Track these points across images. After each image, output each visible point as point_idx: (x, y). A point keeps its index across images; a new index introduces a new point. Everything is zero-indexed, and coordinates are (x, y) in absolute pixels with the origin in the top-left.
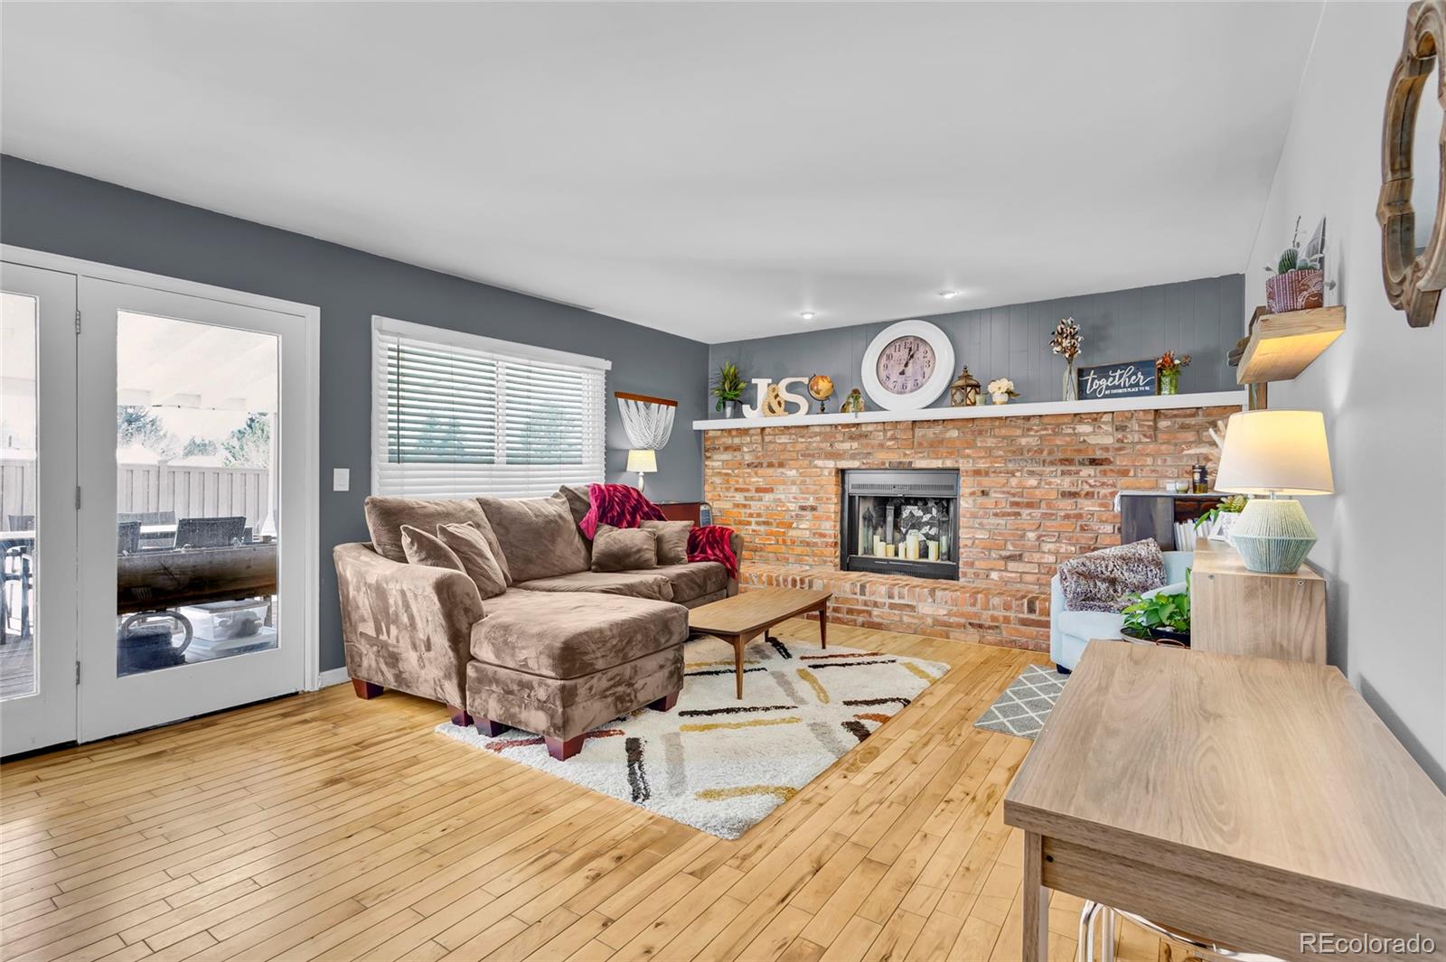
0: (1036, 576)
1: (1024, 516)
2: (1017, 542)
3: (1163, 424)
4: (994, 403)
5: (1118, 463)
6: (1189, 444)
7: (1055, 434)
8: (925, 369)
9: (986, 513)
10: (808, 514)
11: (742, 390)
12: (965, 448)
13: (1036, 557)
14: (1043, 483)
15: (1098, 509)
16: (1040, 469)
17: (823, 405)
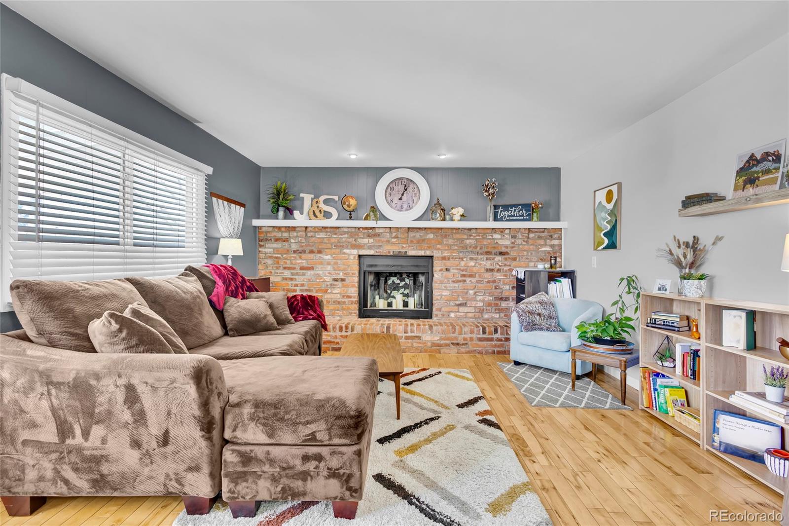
0: (474, 314)
1: (468, 282)
2: (465, 296)
3: (531, 235)
4: (454, 220)
5: (512, 254)
6: (542, 246)
7: (483, 238)
8: (414, 198)
9: (448, 281)
10: (339, 284)
11: (290, 200)
12: (438, 244)
13: (474, 303)
14: (477, 264)
15: (502, 277)
16: (476, 257)
17: (351, 214)
